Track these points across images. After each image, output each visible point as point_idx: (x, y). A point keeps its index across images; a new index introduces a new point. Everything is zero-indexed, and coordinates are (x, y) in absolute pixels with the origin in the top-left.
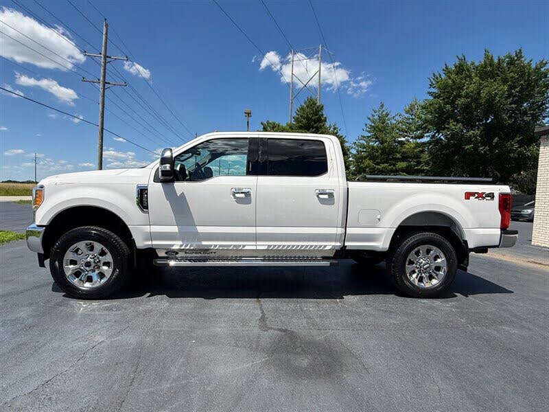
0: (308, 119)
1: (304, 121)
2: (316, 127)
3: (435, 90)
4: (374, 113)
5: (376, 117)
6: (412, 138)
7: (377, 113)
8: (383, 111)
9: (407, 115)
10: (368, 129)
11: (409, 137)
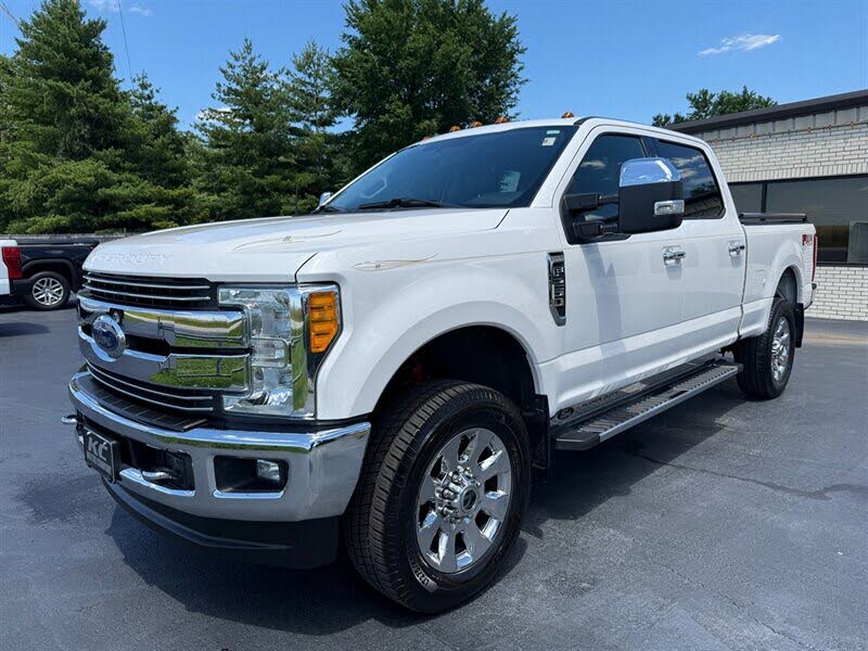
0: (69, 53)
1: (59, 57)
2: (92, 77)
3: (356, 33)
4: (232, 61)
5: (238, 70)
6: (314, 123)
7: (241, 62)
8: (252, 59)
9: (300, 75)
10: (223, 96)
11: (308, 120)
